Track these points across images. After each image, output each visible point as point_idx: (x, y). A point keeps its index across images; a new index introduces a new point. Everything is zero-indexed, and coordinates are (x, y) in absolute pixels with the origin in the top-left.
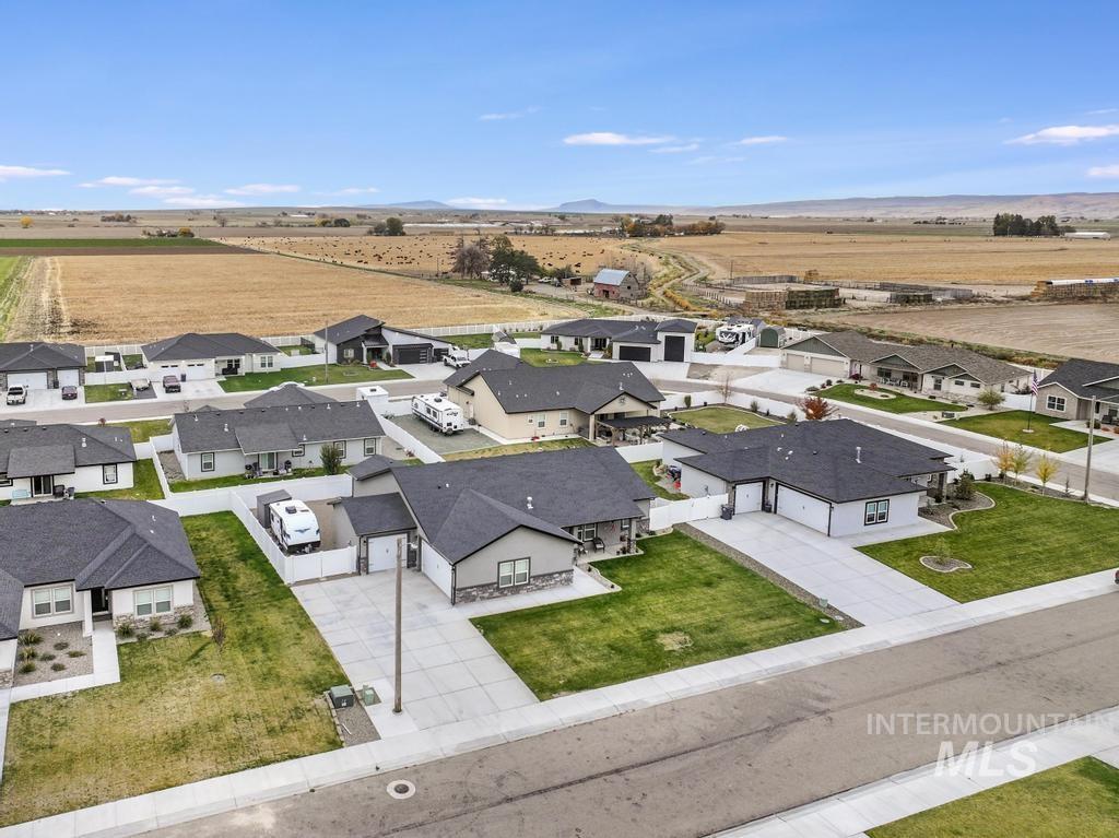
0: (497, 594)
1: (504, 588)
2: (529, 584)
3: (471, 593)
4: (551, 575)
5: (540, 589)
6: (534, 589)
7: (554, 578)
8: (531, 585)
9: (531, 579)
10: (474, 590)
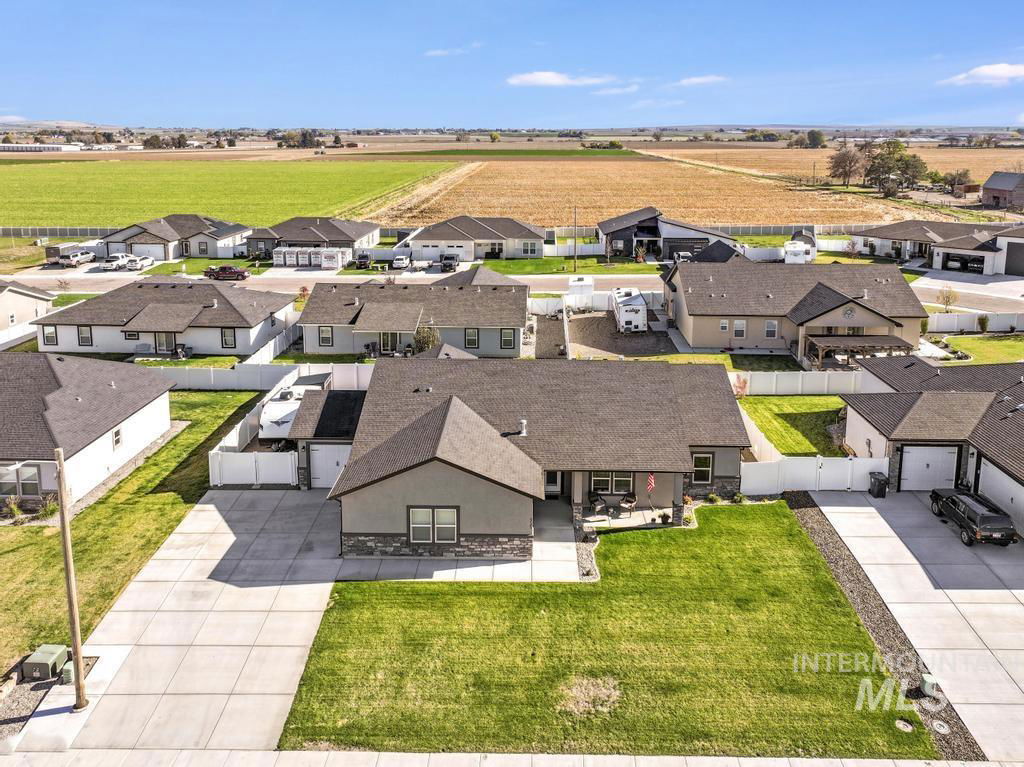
0: (406, 550)
1: (419, 545)
2: (458, 544)
3: (365, 542)
4: (494, 538)
5: (477, 555)
6: (467, 553)
7: (500, 543)
8: (462, 547)
9: (462, 539)
10: (371, 540)
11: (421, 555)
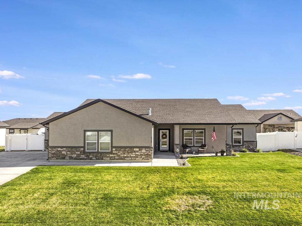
0: (83, 156)
1: (90, 153)
2: (111, 153)
3: (61, 151)
4: (131, 148)
5: (122, 159)
6: (117, 157)
7: (135, 152)
8: (114, 154)
9: (114, 149)
10: (64, 151)
11: (91, 159)
